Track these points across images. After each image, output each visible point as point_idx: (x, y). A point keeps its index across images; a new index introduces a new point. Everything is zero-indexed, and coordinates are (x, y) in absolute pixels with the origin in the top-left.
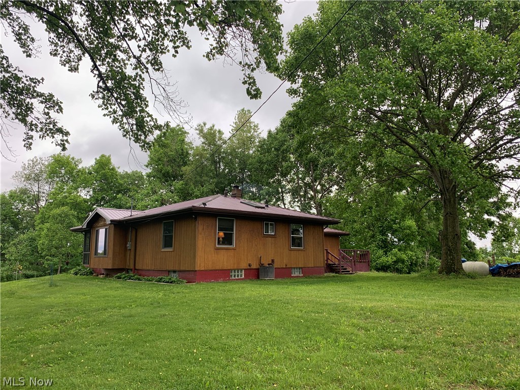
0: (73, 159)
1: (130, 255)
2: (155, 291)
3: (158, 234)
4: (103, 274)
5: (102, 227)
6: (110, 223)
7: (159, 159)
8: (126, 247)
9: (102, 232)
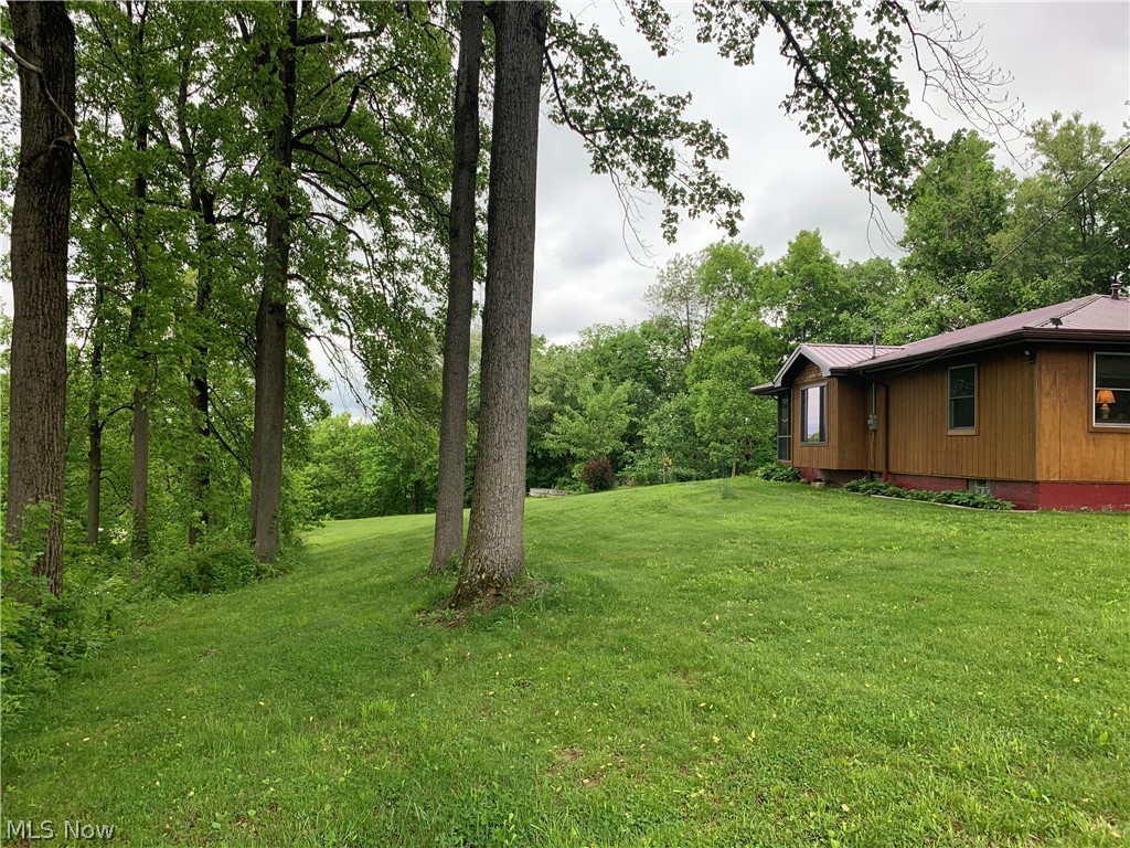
0: (747, 248)
1: (875, 444)
2: (939, 521)
3: (940, 396)
4: (820, 480)
5: (812, 383)
6: (829, 374)
7: (931, 226)
8: (866, 426)
9: (814, 394)
